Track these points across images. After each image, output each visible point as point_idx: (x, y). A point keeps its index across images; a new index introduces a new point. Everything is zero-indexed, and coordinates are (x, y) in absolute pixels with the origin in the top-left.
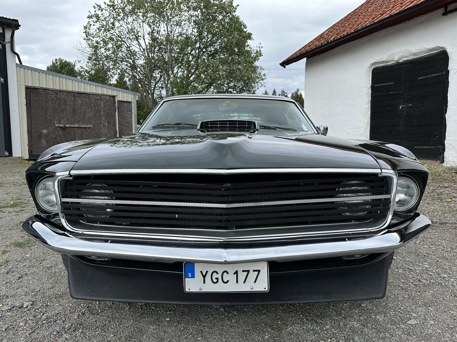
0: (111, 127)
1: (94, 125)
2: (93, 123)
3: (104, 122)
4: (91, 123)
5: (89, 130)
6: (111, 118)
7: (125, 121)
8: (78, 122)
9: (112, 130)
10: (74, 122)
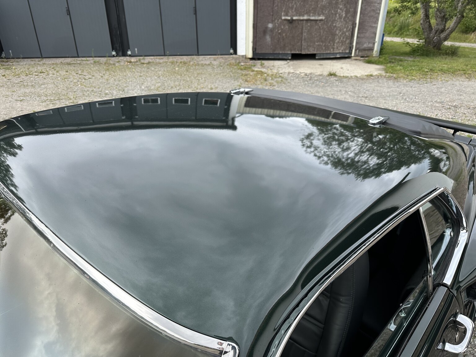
0: (350, 18)
1: (327, 16)
2: (326, 14)
3: (341, 11)
4: (323, 14)
5: (320, 24)
6: (352, 6)
7: (371, 8)
8: (308, 13)
9: (350, 22)
10: (303, 13)
